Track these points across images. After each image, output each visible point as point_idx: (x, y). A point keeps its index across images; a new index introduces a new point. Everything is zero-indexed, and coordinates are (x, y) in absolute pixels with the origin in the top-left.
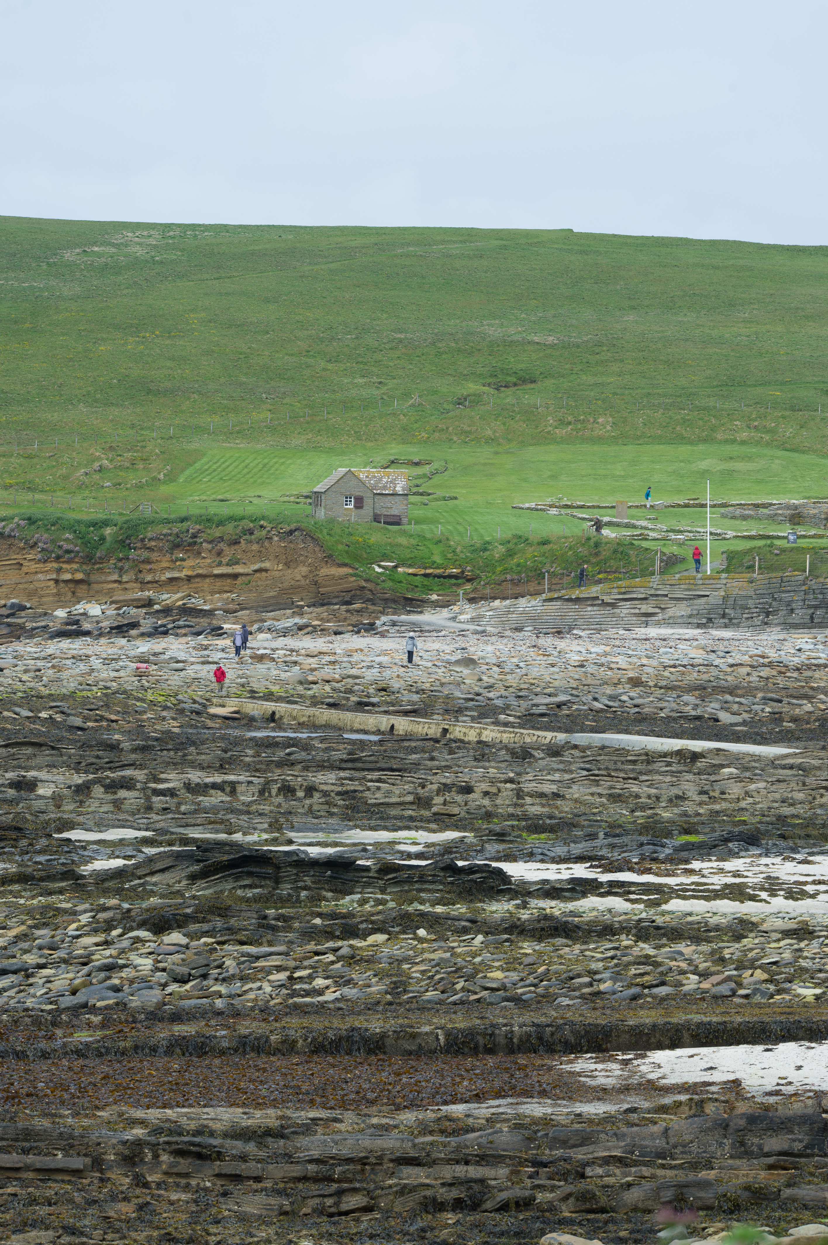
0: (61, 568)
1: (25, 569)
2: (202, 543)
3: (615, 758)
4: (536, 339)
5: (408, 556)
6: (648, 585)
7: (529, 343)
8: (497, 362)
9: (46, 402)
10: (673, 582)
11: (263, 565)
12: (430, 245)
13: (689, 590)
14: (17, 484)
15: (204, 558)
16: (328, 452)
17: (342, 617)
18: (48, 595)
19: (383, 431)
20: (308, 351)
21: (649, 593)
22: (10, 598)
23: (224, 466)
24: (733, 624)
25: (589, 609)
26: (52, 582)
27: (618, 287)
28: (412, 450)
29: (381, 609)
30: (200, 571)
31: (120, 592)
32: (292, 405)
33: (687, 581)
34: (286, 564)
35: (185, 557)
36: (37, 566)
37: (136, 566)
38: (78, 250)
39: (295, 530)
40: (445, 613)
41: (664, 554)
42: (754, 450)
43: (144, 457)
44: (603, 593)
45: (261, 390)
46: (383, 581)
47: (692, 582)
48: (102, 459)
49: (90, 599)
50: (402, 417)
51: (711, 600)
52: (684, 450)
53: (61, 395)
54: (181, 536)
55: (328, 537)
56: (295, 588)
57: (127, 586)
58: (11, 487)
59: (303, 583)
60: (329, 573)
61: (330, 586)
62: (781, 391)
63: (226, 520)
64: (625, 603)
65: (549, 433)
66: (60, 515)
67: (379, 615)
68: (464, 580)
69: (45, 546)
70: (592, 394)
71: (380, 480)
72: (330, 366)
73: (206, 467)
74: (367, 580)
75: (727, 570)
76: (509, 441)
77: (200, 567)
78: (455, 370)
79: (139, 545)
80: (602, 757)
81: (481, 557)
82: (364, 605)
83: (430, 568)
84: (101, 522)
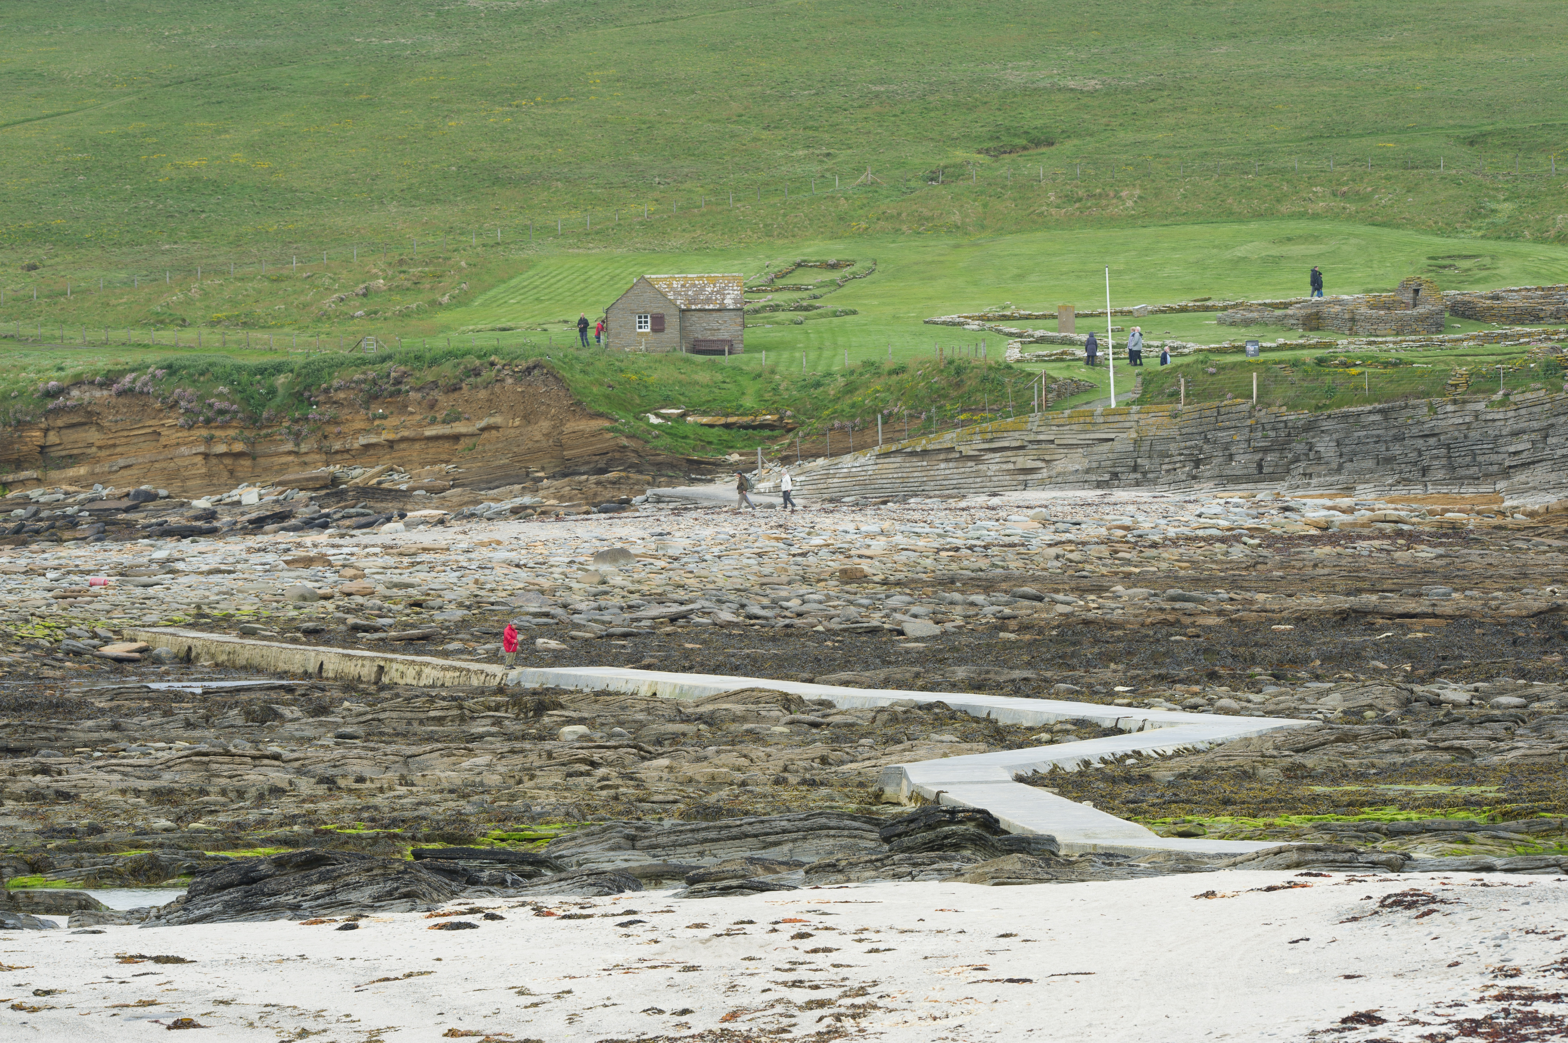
0: (212, 437)
1: (163, 441)
2: (408, 392)
4: (1072, 84)
5: (704, 399)
6: (1024, 426)
7: (1059, 90)
8: (1005, 119)
9: (345, 202)
10: (1061, 422)
11: (492, 420)
13: (1085, 431)
14: (228, 318)
15: (412, 413)
17: (589, 492)
18: (194, 477)
19: (807, 222)
20: (741, 116)
21: (1028, 438)
22: (142, 484)
23: (553, 281)
24: (1149, 480)
25: (943, 465)
26: (199, 459)
27: (1224, 9)
28: (837, 246)
30: (406, 433)
31: (296, 468)
32: (690, 191)
33: (1081, 420)
34: (525, 417)
35: (387, 412)
36: (180, 434)
37: (319, 428)
39: (535, 367)
41: (1055, 380)
42: (1327, 227)
43: (439, 273)
44: (961, 442)
45: (655, 172)
46: (657, 437)
47: (1088, 420)
48: (376, 277)
49: (253, 480)
50: (842, 201)
51: (1117, 446)
52: (1227, 230)
54: (379, 382)
55: (579, 376)
56: (534, 453)
57: (307, 459)
58: (219, 322)
59: (544, 444)
60: (576, 428)
61: (577, 447)
62: (1397, 141)
63: (442, 357)
64: (992, 455)
65: (1043, 214)
67: (646, 486)
68: (783, 431)
69: (189, 406)
70: (1124, 157)
72: (765, 134)
73: (525, 284)
74: (633, 436)
75: (1140, 401)
76: (983, 227)
77: (405, 427)
78: (941, 133)
79: (322, 398)
81: (811, 396)
82: (623, 474)
83: (735, 414)
84: (272, 367)
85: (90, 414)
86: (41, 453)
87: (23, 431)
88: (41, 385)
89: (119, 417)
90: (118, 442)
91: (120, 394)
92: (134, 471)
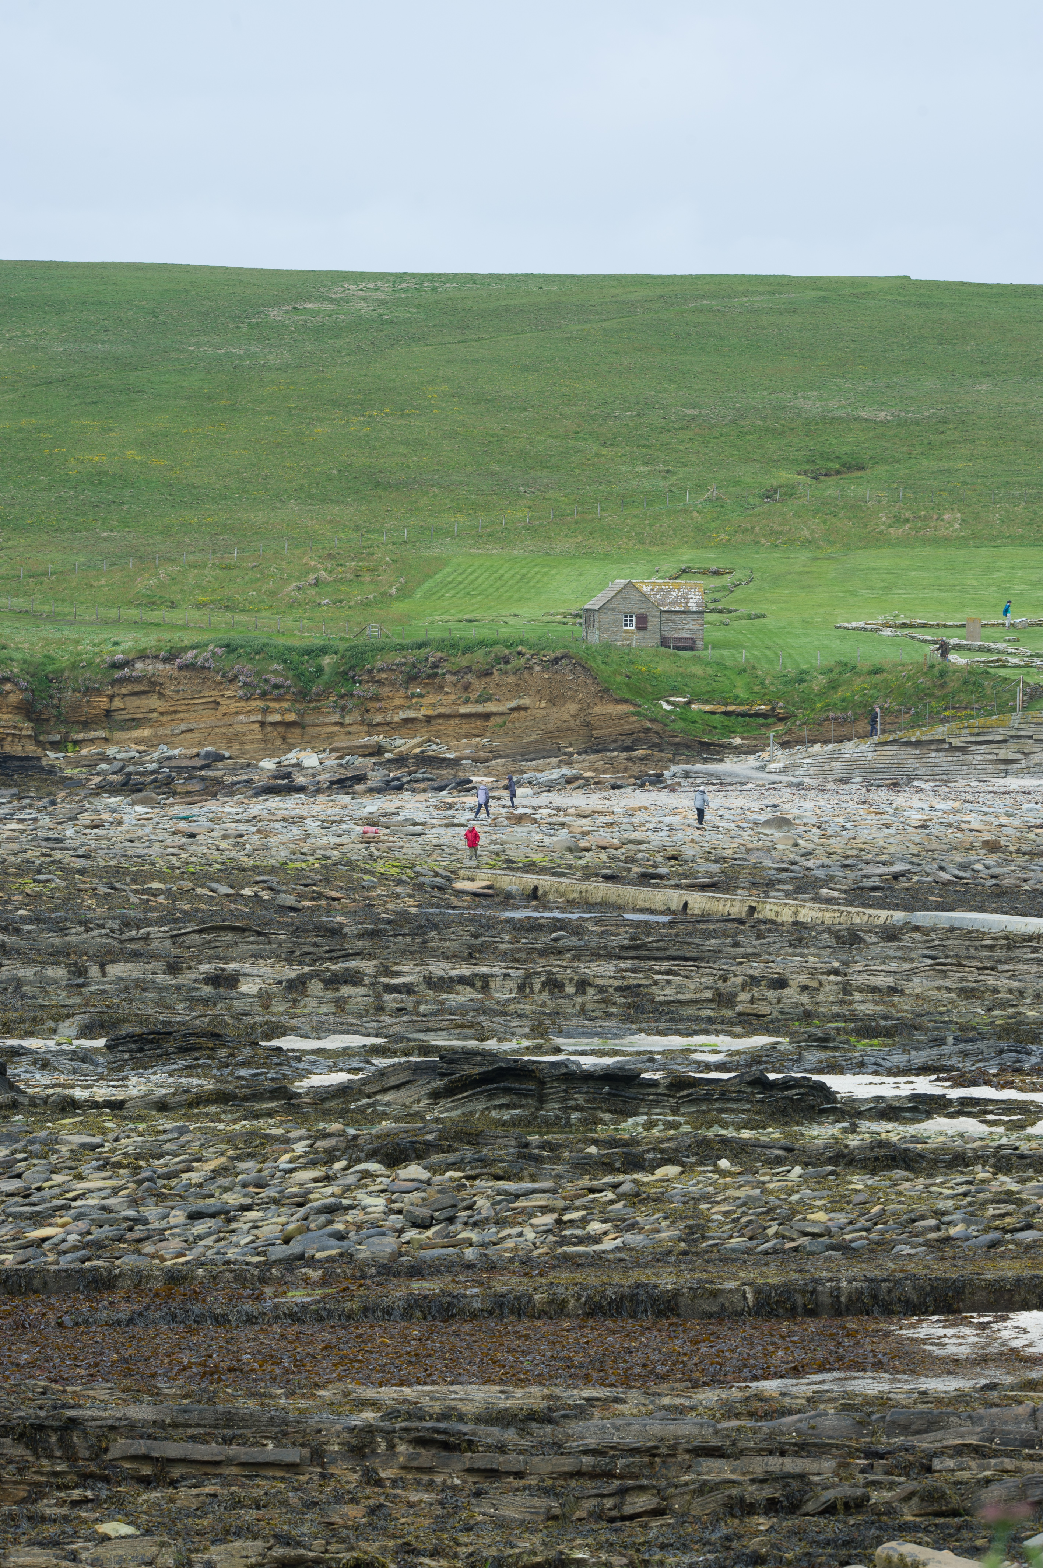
0: (268, 708)
1: (222, 709)
2: (444, 674)
3: (967, 943)
4: (864, 415)
5: (704, 690)
6: (1007, 724)
7: (855, 419)
8: (815, 444)
9: (247, 499)
10: (1040, 720)
11: (522, 702)
12: (729, 297)
14: (212, 602)
15: (447, 693)
16: (602, 559)
17: (622, 767)
18: (252, 742)
19: (671, 532)
20: (577, 433)
21: (1009, 734)
22: (204, 746)
23: (472, 577)
25: (933, 754)
26: (257, 725)
27: (968, 349)
28: (708, 555)
29: (670, 756)
30: (443, 710)
31: (342, 737)
32: (557, 500)
34: (550, 700)
35: (424, 692)
36: (238, 704)
37: (362, 704)
38: (286, 308)
39: (562, 658)
40: (751, 761)
41: (1028, 685)
43: (372, 567)
44: (950, 735)
45: (518, 482)
46: (673, 721)
48: (318, 570)
49: (304, 745)
50: (695, 514)
53: (267, 490)
54: (418, 665)
55: (603, 666)
56: (562, 731)
57: (351, 729)
58: (204, 605)
59: (572, 723)
60: (604, 712)
61: (606, 728)
63: (474, 646)
64: (978, 747)
65: (881, 533)
66: (266, 641)
67: (669, 763)
68: (775, 720)
69: (248, 680)
70: (936, 483)
71: (669, 593)
72: (604, 451)
73: (449, 579)
74: (652, 720)
76: (831, 543)
77: (442, 705)
78: (763, 455)
79: (365, 677)
80: (951, 942)
81: (796, 690)
82: (649, 752)
83: (732, 704)
84: (318, 649)
85: (153, 684)
86: (106, 716)
87: (91, 697)
88: (108, 658)
89: (181, 688)
90: (179, 709)
91: (181, 668)
92: (196, 735)
